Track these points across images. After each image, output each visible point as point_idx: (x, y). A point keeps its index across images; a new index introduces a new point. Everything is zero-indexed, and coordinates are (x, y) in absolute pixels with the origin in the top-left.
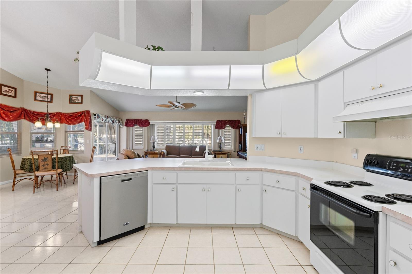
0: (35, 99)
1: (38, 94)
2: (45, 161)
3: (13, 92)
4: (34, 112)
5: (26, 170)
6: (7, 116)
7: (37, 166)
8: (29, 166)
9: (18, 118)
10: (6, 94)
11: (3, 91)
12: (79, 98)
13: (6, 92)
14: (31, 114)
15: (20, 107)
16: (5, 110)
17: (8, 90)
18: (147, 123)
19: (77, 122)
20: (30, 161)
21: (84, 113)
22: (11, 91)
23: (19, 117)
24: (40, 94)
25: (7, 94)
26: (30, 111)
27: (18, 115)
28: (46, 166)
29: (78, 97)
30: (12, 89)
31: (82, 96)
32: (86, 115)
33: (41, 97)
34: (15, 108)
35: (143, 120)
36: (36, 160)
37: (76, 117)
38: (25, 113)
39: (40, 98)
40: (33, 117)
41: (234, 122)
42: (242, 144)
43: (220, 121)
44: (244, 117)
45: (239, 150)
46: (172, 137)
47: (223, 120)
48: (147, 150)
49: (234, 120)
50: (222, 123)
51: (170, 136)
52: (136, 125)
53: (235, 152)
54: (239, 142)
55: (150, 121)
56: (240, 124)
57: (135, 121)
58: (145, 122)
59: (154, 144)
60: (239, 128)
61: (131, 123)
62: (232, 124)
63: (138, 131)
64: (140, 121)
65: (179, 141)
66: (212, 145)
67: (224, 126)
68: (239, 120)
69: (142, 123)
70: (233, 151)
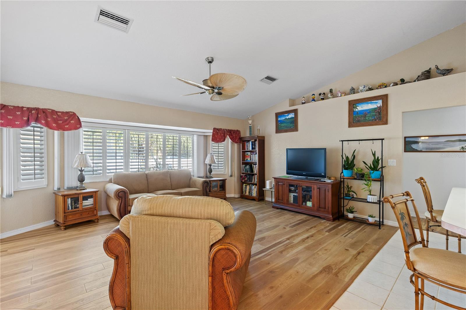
18: (72, 122)
35: (60, 112)
41: (234, 132)
42: (256, 164)
43: (218, 129)
44: (250, 126)
45: (243, 173)
46: (121, 156)
47: (221, 129)
48: (59, 189)
49: (234, 130)
50: (220, 133)
51: (117, 154)
52: (33, 124)
53: (232, 177)
54: (242, 161)
55: (80, 118)
56: (240, 136)
57: (33, 112)
58: (66, 118)
59: (81, 174)
60: (240, 143)
61: (15, 116)
62: (232, 136)
63: (33, 141)
64: (49, 115)
65: (137, 164)
66: (194, 169)
67: (223, 138)
68: (239, 130)
69: (55, 121)
70: (229, 176)
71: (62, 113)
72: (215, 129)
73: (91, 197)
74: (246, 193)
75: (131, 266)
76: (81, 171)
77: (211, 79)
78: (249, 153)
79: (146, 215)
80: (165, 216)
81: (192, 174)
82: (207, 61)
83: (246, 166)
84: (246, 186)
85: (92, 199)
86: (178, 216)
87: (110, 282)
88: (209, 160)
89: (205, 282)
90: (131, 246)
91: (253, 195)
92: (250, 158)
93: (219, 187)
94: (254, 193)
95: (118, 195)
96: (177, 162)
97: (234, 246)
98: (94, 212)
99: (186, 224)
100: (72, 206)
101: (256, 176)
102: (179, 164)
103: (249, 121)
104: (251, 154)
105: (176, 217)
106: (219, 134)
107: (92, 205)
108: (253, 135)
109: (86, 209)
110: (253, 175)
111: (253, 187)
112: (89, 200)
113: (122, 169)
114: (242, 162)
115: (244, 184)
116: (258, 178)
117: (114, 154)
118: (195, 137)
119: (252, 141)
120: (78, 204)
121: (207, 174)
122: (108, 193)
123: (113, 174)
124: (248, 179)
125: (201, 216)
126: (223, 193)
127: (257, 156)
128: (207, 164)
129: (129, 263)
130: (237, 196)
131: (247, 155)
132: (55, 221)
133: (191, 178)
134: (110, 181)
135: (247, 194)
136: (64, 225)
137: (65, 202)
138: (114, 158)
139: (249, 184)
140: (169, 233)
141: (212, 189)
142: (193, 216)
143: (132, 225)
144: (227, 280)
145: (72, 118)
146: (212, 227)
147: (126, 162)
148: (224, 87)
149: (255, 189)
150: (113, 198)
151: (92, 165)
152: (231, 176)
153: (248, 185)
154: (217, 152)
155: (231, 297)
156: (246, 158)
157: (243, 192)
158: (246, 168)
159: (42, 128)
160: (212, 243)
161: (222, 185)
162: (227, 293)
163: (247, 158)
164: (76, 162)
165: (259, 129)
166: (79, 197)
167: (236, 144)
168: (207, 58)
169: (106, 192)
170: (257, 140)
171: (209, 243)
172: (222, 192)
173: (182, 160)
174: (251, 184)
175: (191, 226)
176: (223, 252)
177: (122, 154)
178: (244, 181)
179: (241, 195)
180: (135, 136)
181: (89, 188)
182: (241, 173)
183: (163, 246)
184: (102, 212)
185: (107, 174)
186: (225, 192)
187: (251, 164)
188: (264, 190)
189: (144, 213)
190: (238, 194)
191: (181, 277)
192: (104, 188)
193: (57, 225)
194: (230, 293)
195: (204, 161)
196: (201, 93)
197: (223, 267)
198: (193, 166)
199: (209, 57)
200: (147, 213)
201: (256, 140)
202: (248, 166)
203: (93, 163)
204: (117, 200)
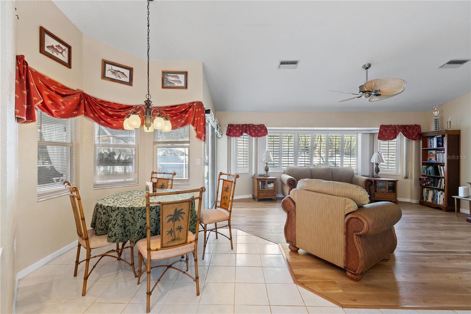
0: (104, 77)
1: (108, 66)
2: (176, 220)
3: (66, 54)
4: (102, 101)
5: (114, 238)
6: (56, 104)
7: (140, 227)
8: (121, 226)
9: (74, 113)
10: (51, 53)
11: (48, 47)
12: (182, 77)
13: (52, 50)
14: (96, 105)
15: (78, 89)
16: (52, 91)
17: (56, 46)
18: (263, 131)
19: (180, 124)
20: (122, 214)
21: (192, 107)
22: (63, 51)
23: (77, 110)
24: (112, 66)
25: (55, 54)
26: (95, 99)
27: (74, 107)
28: (177, 232)
29: (179, 75)
30: (64, 47)
31: (186, 73)
32: (197, 110)
33: (114, 72)
34: (69, 89)
35: (256, 125)
36: (138, 212)
37: (176, 115)
38: (86, 102)
39: (111, 73)
40: (100, 111)
41: (411, 128)
42: (444, 166)
43: (386, 126)
44: (436, 119)
45: (423, 176)
46: (292, 154)
47: (391, 125)
48: (255, 175)
49: (410, 125)
50: (390, 130)
51: (289, 153)
52: (244, 134)
53: (407, 180)
54: (422, 161)
55: (267, 128)
56: (421, 131)
57: (244, 127)
58: (259, 129)
59: (267, 166)
60: (420, 139)
61: (236, 130)
62: (407, 132)
63: (243, 144)
64: (251, 128)
65: (304, 160)
66: (358, 167)
67: (394, 135)
68: (417, 124)
69: (254, 131)
70: (404, 177)
71: (258, 125)
72: (382, 127)
73: (273, 182)
74: (427, 199)
75: (296, 219)
76: (267, 164)
77: (366, 85)
78: (434, 152)
79: (305, 190)
80: (316, 192)
81: (355, 172)
82: (364, 68)
83: (428, 167)
84: (428, 191)
85: (273, 184)
86: (324, 193)
87: (285, 226)
88: (376, 159)
89: (341, 238)
90: (296, 207)
91: (438, 203)
92: (435, 158)
93: (387, 188)
94: (440, 200)
95: (290, 183)
96: (340, 160)
97: (363, 217)
98: (274, 193)
99: (329, 198)
100: (261, 186)
101: (443, 180)
102: (342, 162)
103: (434, 112)
104: (437, 153)
105: (323, 193)
106: (388, 131)
107: (273, 188)
108: (440, 130)
109: (270, 190)
110: (439, 178)
111: (439, 193)
112: (271, 184)
113: (292, 164)
114: (422, 163)
115: (425, 189)
116: (446, 182)
117: (287, 153)
118: (360, 136)
119: (437, 137)
120: (265, 186)
121: (373, 173)
122: (283, 180)
123: (286, 167)
124: (432, 183)
125: (340, 194)
126: (394, 196)
127: (445, 155)
128: (373, 163)
129: (295, 216)
130: (414, 201)
131: (430, 153)
132: (253, 195)
133: (353, 176)
134: (284, 173)
135: (430, 200)
136: (258, 198)
137: (258, 183)
138: (287, 155)
139: (433, 189)
140: (318, 202)
141: (379, 190)
142: (334, 194)
143: (297, 195)
144: (357, 239)
145: (262, 128)
146: (346, 202)
147: (295, 158)
148: (381, 90)
149: (441, 196)
150: (286, 184)
151: (273, 160)
152: (406, 178)
153: (430, 190)
154: (387, 150)
155: (359, 252)
156: (429, 158)
157: (423, 198)
158: (428, 169)
159: (247, 136)
160: (346, 213)
161: (393, 186)
162: (357, 248)
163: (431, 158)
164: (264, 157)
165: (450, 122)
166: (265, 181)
167: (414, 141)
168: (364, 65)
169: (281, 180)
170: (446, 135)
171: (345, 212)
172: (391, 194)
173: (344, 158)
174: (436, 189)
175: (332, 199)
176: (354, 220)
177: (293, 152)
178: (425, 185)
179: (420, 201)
180: (302, 138)
181: (271, 176)
182: (421, 176)
183: (314, 210)
184: (279, 195)
185: (283, 167)
186: (396, 195)
187: (436, 166)
188: (454, 198)
189: (304, 189)
190: (417, 200)
191: (326, 231)
192: (280, 177)
193: (254, 198)
194: (358, 249)
195: (370, 160)
196: (358, 98)
197: (354, 230)
198: (357, 164)
199: (365, 65)
200: (305, 189)
201: (443, 136)
202: (431, 167)
203: (274, 159)
204: (289, 187)
